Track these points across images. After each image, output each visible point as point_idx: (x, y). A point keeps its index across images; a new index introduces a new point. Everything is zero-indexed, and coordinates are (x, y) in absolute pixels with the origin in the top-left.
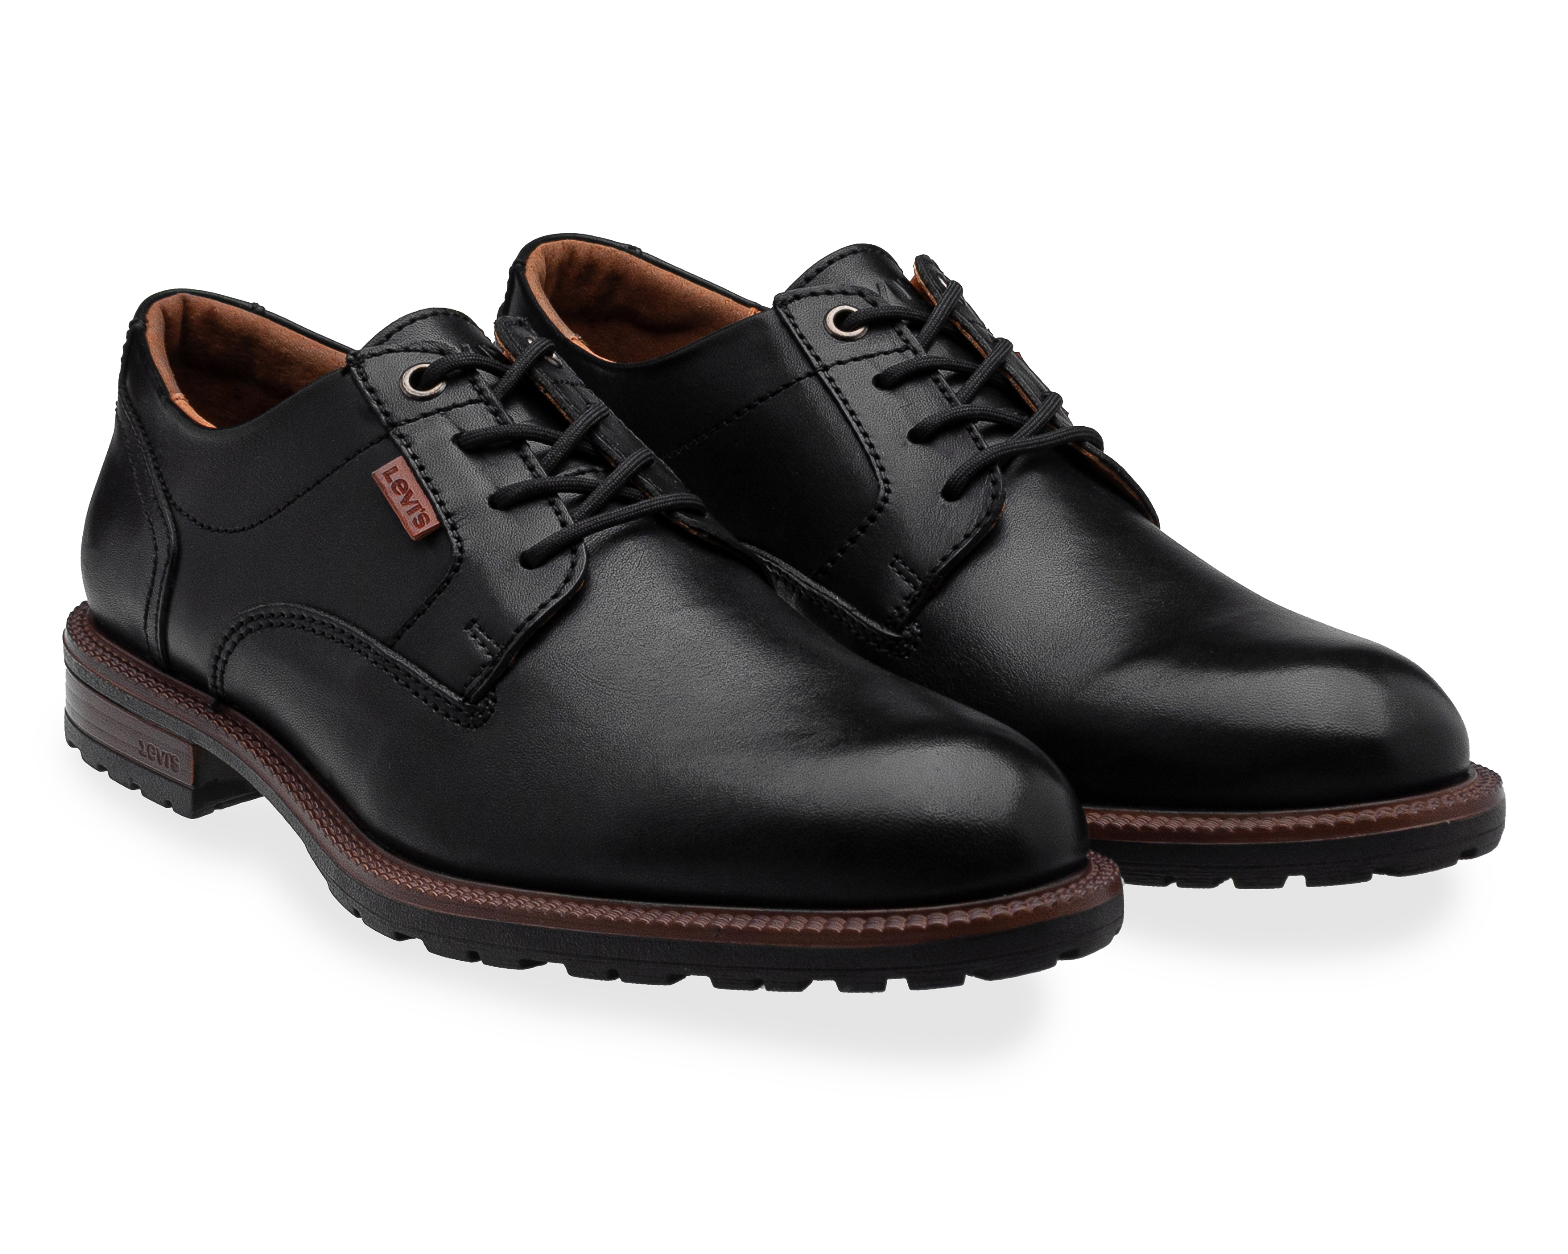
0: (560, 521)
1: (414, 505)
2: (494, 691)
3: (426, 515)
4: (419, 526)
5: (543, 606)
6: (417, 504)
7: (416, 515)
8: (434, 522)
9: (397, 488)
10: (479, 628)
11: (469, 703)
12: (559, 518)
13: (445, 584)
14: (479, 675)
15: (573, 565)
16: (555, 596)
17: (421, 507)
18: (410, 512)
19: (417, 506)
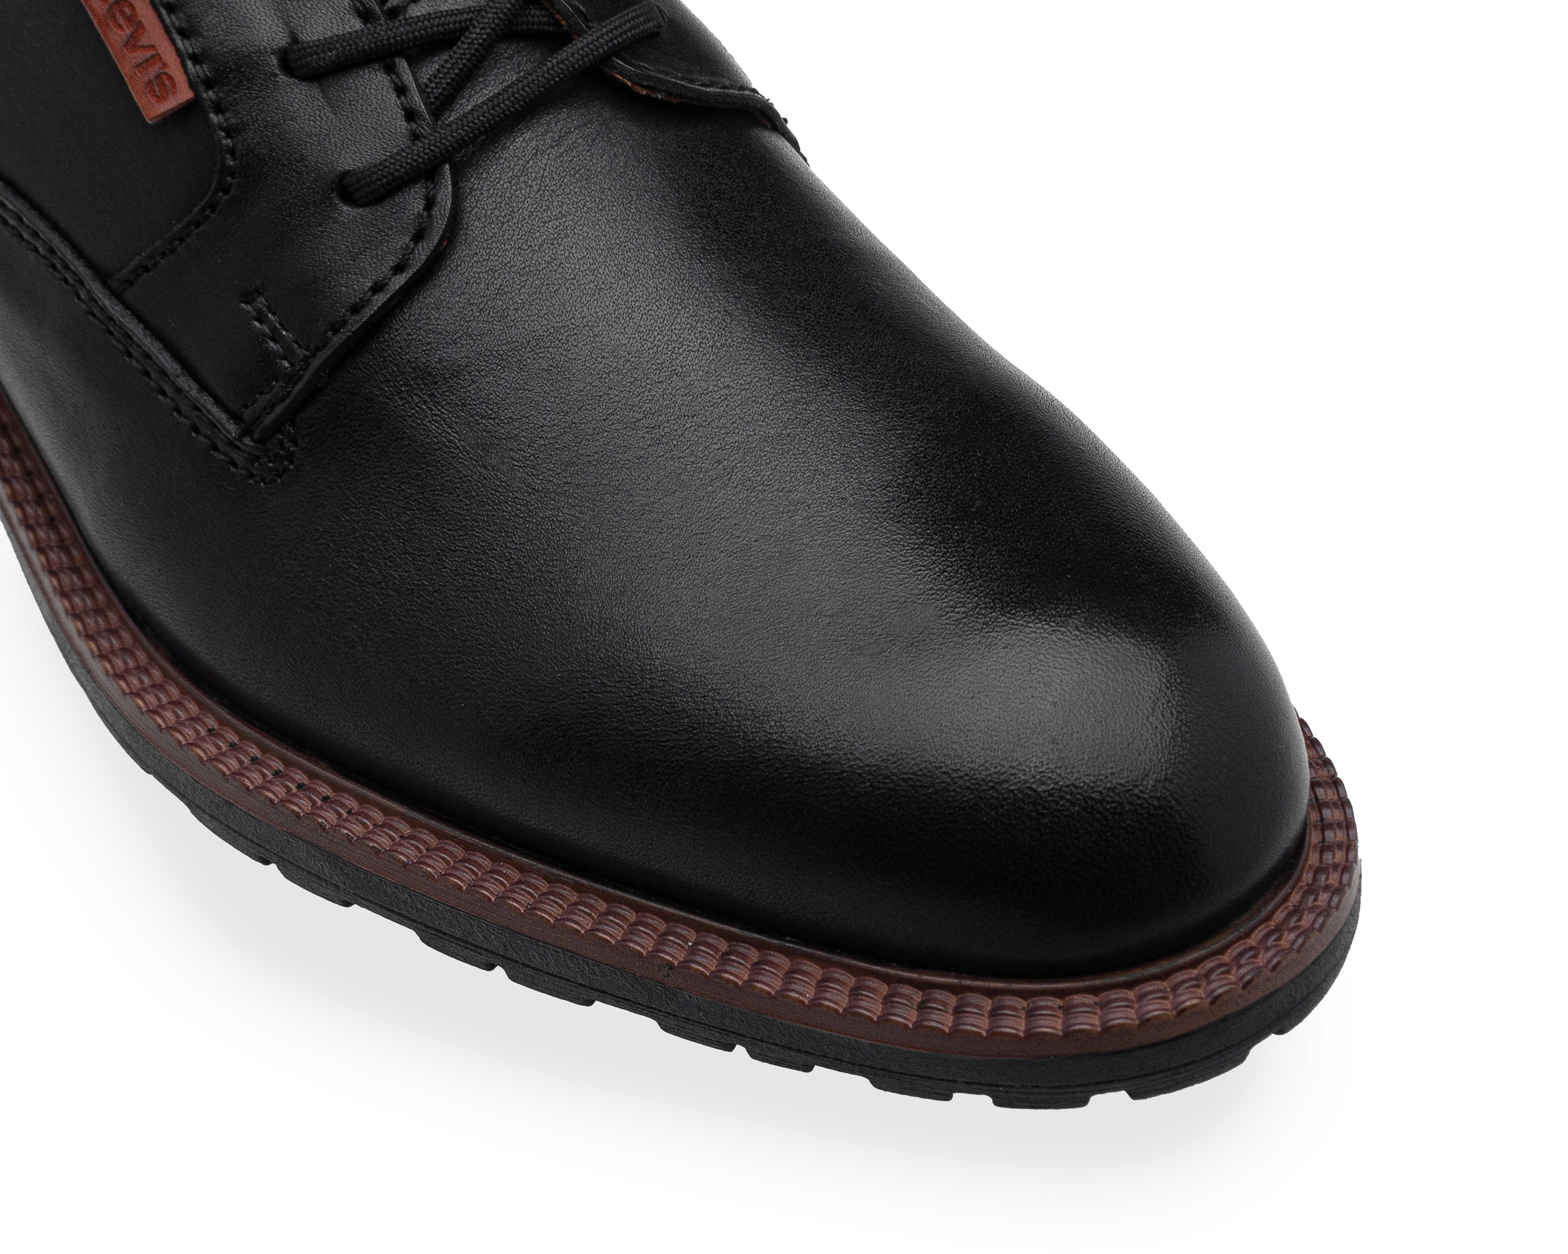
0: (404, 109)
1: (148, 54)
2: (293, 424)
3: (170, 78)
4: (158, 97)
5: (378, 288)
6: (153, 52)
7: (153, 72)
8: (185, 94)
9: (118, 15)
10: (267, 308)
11: (253, 440)
12: (402, 104)
13: (208, 212)
14: (268, 393)
15: (430, 203)
16: (398, 269)
17: (160, 59)
18: (141, 66)
19: (153, 57)
